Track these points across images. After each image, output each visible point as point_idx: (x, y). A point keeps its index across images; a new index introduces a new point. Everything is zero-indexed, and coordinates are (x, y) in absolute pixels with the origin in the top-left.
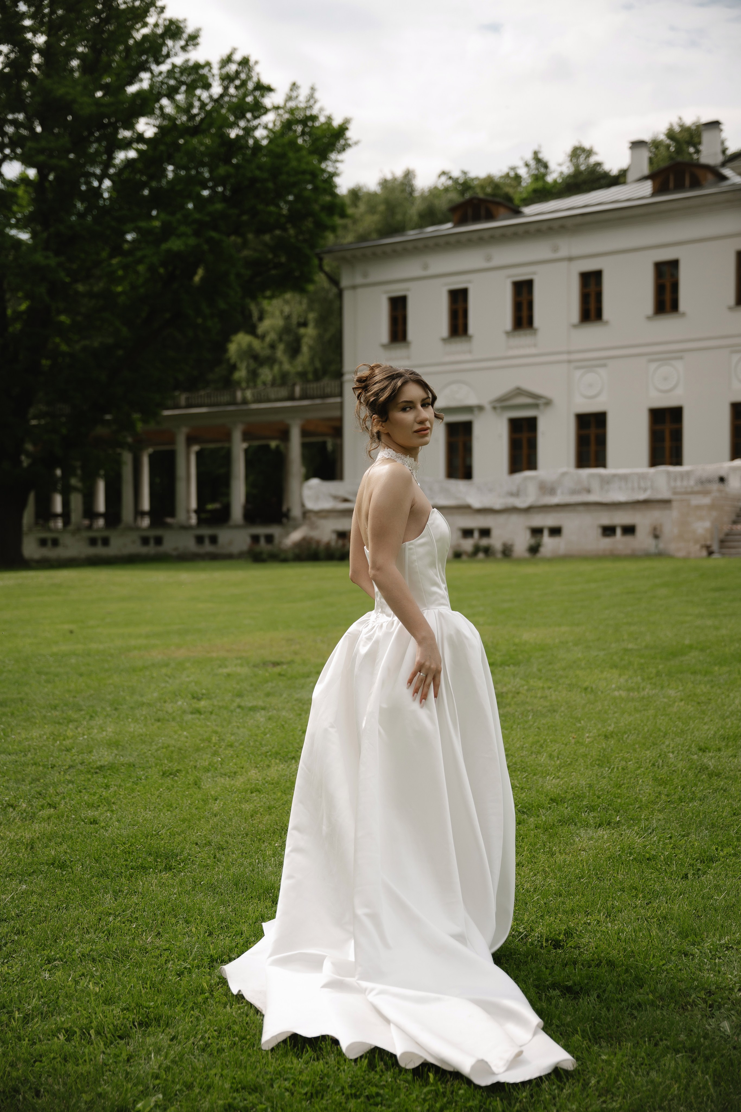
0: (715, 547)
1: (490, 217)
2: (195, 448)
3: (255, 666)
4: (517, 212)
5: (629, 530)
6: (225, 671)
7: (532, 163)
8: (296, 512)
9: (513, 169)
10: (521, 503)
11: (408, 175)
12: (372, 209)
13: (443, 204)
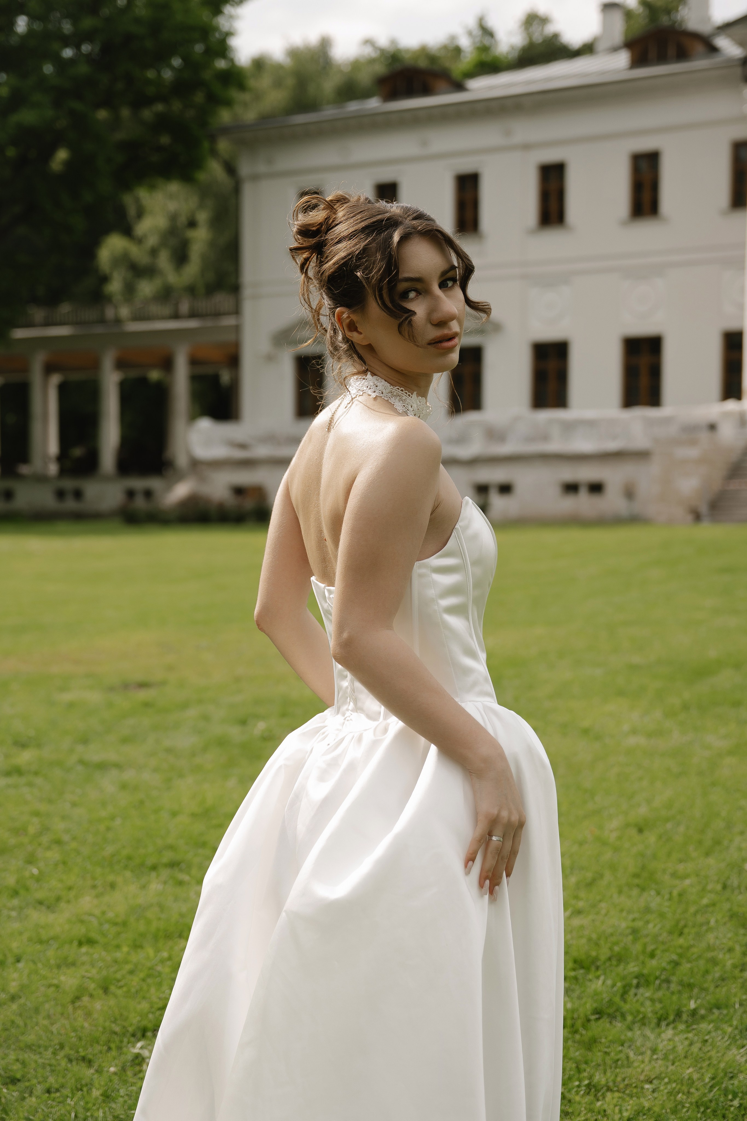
0: (704, 509)
1: (426, 91)
2: (55, 380)
3: (111, 689)
4: (459, 87)
5: (596, 488)
6: (67, 697)
7: (477, 32)
8: (182, 461)
9: (453, 38)
10: (465, 452)
11: (325, 44)
12: (278, 83)
13: (365, 78)
